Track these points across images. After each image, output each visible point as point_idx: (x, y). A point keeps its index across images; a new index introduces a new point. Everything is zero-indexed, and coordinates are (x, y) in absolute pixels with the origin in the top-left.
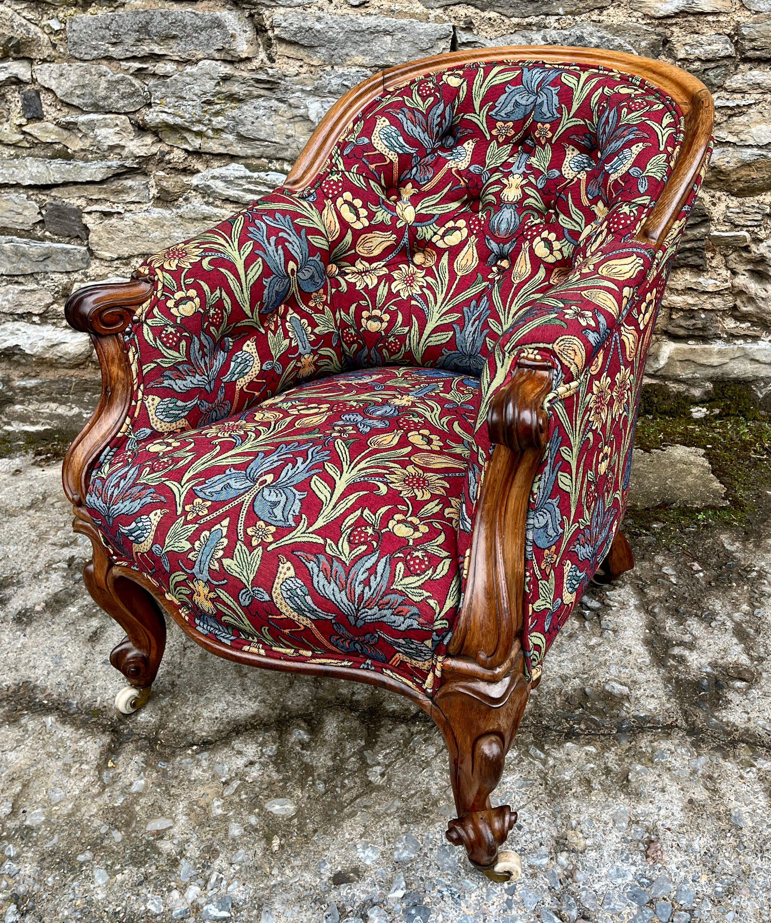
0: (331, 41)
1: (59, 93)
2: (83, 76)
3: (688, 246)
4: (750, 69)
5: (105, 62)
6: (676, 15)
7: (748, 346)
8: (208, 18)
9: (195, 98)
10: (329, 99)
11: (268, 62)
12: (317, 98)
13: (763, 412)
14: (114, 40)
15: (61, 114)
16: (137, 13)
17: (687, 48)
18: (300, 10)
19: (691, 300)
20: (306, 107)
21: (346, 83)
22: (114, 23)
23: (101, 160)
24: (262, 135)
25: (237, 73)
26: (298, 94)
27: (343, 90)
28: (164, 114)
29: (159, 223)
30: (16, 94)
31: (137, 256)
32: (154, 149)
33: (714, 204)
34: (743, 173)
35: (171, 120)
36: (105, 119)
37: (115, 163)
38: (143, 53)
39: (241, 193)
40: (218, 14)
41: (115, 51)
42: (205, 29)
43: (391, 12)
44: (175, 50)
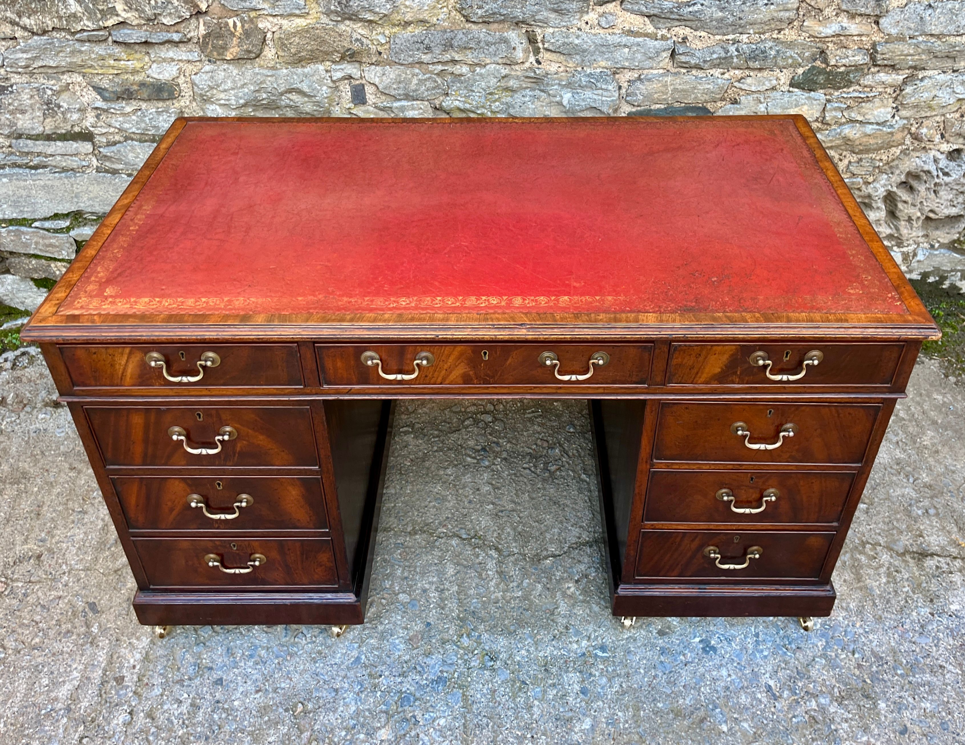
0: (584, 51)
1: (380, 88)
2: (400, 75)
4: (878, 71)
5: (417, 66)
6: (833, 36)
8: (498, 36)
9: (481, 91)
10: (579, 91)
11: (536, 65)
12: (570, 90)
14: (426, 51)
15: (380, 100)
16: (444, 32)
17: (837, 58)
18: (565, 30)
20: (561, 96)
21: (592, 80)
22: (427, 40)
24: (526, 114)
25: (513, 73)
26: (556, 87)
27: (590, 85)
28: (457, 101)
30: (347, 86)
33: (841, 160)
34: (864, 140)
35: (461, 105)
36: (412, 104)
38: (446, 60)
40: (505, 33)
41: (426, 58)
42: (495, 44)
43: (630, 33)
44: (470, 57)
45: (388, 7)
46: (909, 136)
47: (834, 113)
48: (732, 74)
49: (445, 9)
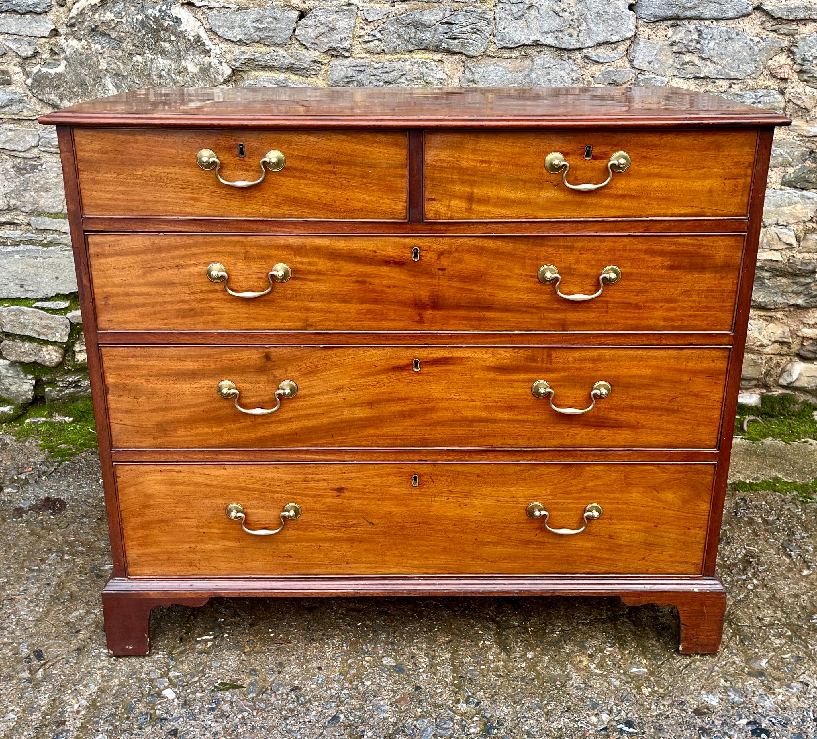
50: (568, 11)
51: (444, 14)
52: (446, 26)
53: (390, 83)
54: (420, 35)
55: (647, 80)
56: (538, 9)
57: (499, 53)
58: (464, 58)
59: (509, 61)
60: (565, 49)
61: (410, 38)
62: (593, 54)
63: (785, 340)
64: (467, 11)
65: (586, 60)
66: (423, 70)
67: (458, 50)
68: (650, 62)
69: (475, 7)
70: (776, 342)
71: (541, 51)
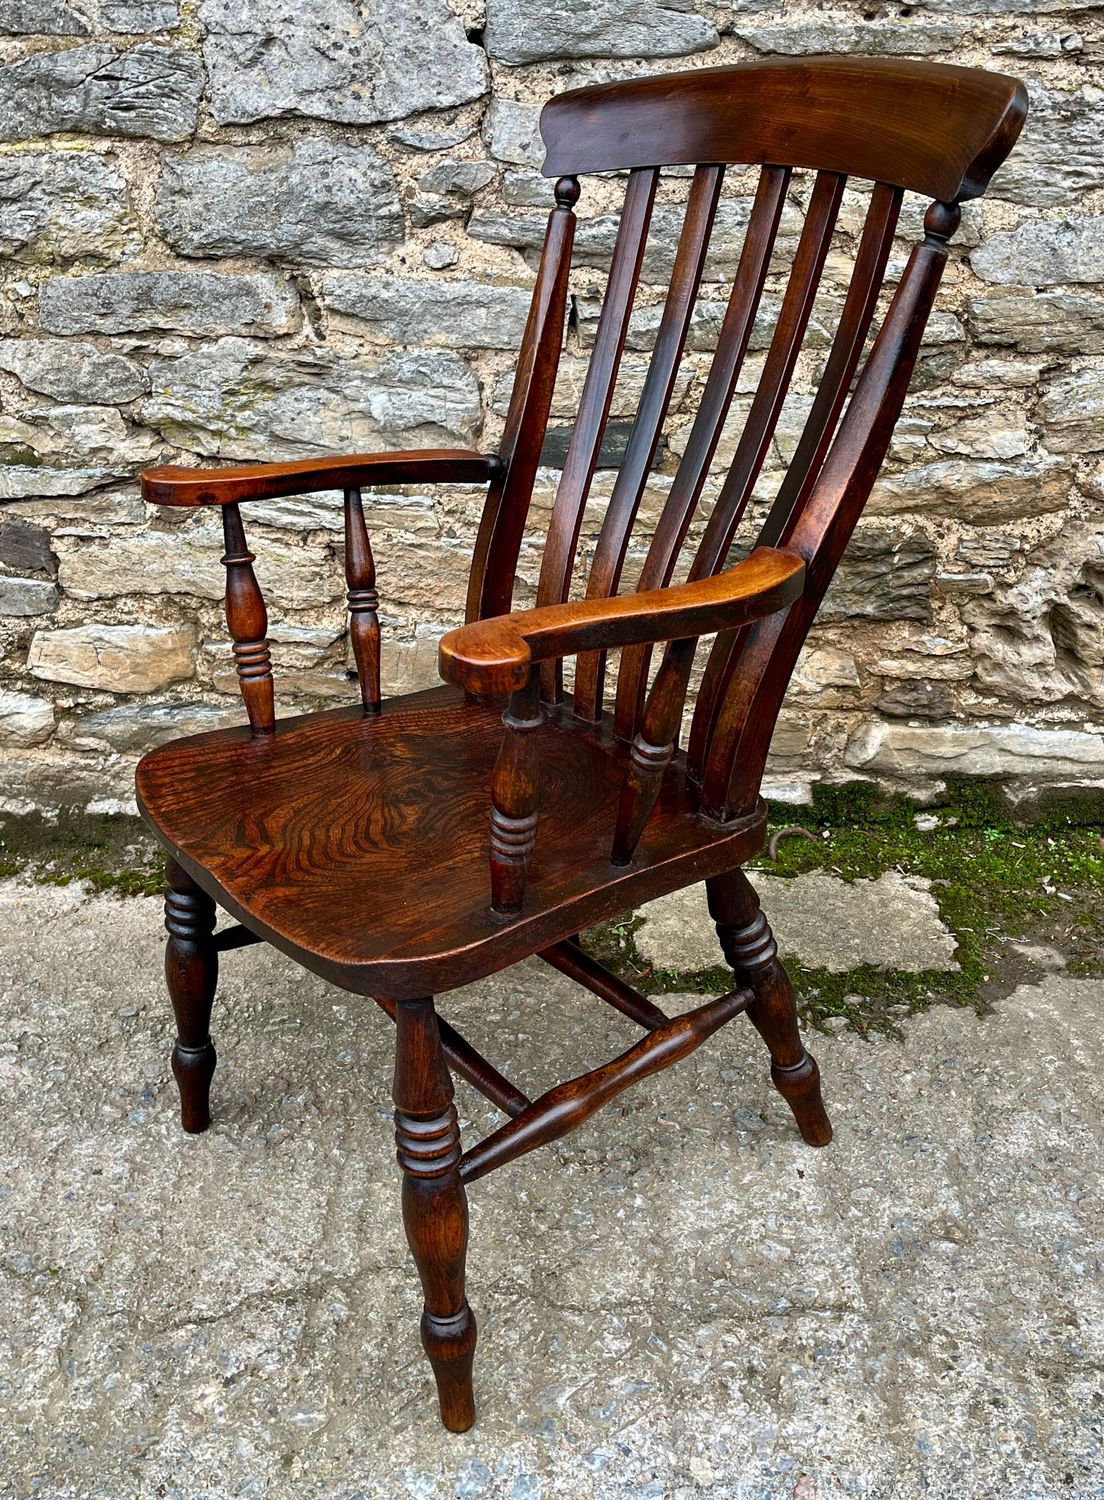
0: (403, 313)
1: (24, 380)
2: (59, 357)
3: (905, 592)
4: (987, 357)
5: (91, 339)
7: (995, 731)
8: (233, 283)
9: (213, 386)
10: (400, 390)
11: (315, 339)
12: (383, 389)
13: (1020, 824)
14: (103, 311)
15: (26, 405)
16: (136, 275)
18: (361, 272)
19: (911, 667)
20: (368, 400)
21: (423, 369)
22: (105, 288)
23: (79, 467)
24: (306, 436)
25: (272, 354)
26: (356, 382)
27: (420, 378)
28: (169, 408)
29: (159, 552)
31: (126, 596)
32: (154, 453)
33: (941, 536)
34: (981, 494)
35: (178, 415)
36: (86, 413)
37: (98, 472)
38: (142, 327)
39: (275, 514)
40: (248, 278)
41: (104, 325)
42: (228, 296)
43: (486, 277)
44: (186, 323)
45: (29, 228)
46: (1074, 490)
47: (910, 438)
48: (696, 360)
49: (135, 235)
50: (346, 46)
51: (99, 60)
52: (105, 83)
53: (14, 200)
54: (57, 102)
55: (523, 184)
56: (286, 45)
57: (223, 136)
58: (156, 146)
59: (247, 150)
60: (350, 125)
61: (40, 109)
62: (407, 132)
63: (846, 682)
64: (143, 53)
65: (397, 146)
66: (75, 172)
67: (140, 132)
68: (524, 147)
69: (157, 43)
70: (828, 686)
71: (304, 131)
